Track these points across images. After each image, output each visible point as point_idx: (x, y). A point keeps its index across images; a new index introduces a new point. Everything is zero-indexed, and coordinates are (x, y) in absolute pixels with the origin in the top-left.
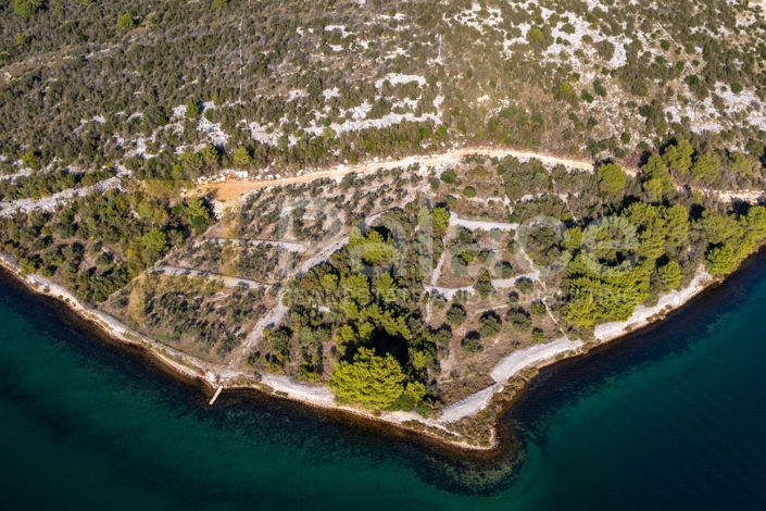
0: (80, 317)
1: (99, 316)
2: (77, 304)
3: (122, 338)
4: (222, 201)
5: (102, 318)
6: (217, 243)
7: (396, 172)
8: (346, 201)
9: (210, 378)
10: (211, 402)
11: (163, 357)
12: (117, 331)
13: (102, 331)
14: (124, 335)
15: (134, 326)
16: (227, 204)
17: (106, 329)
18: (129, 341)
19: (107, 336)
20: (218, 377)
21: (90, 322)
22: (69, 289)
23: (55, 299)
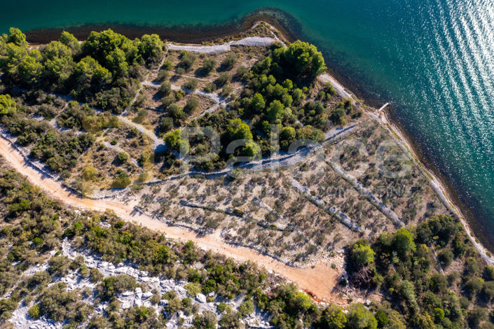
3: (434, 177)
4: (333, 267)
6: (352, 221)
7: (158, 214)
8: (227, 206)
9: (384, 120)
10: (387, 104)
11: (409, 148)
12: (436, 184)
13: (447, 191)
14: (432, 179)
15: (425, 181)
16: (332, 260)
17: (444, 189)
18: (429, 173)
19: (443, 185)
20: (380, 117)
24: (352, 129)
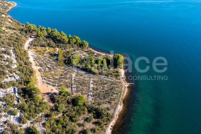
0: (118, 119)
1: (116, 114)
2: (113, 122)
3: (122, 106)
4: (52, 90)
5: (117, 112)
9: (126, 86)
10: (134, 84)
11: (124, 95)
12: (120, 108)
13: (121, 111)
15: (116, 104)
16: (54, 89)
18: (122, 104)
19: (123, 109)
20: (126, 84)
21: (119, 116)
22: (107, 127)
23: (112, 131)
24: (110, 80)
